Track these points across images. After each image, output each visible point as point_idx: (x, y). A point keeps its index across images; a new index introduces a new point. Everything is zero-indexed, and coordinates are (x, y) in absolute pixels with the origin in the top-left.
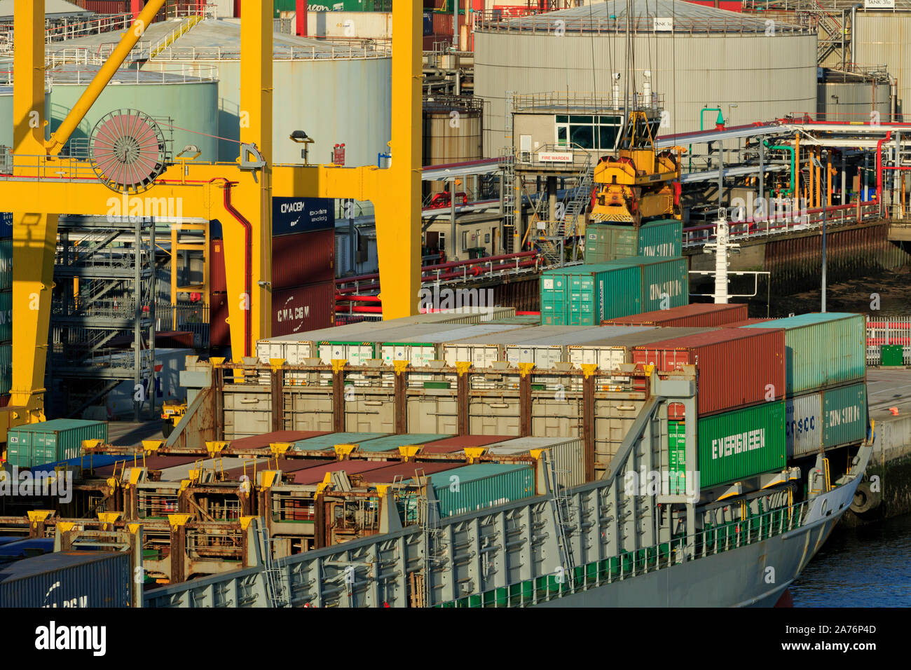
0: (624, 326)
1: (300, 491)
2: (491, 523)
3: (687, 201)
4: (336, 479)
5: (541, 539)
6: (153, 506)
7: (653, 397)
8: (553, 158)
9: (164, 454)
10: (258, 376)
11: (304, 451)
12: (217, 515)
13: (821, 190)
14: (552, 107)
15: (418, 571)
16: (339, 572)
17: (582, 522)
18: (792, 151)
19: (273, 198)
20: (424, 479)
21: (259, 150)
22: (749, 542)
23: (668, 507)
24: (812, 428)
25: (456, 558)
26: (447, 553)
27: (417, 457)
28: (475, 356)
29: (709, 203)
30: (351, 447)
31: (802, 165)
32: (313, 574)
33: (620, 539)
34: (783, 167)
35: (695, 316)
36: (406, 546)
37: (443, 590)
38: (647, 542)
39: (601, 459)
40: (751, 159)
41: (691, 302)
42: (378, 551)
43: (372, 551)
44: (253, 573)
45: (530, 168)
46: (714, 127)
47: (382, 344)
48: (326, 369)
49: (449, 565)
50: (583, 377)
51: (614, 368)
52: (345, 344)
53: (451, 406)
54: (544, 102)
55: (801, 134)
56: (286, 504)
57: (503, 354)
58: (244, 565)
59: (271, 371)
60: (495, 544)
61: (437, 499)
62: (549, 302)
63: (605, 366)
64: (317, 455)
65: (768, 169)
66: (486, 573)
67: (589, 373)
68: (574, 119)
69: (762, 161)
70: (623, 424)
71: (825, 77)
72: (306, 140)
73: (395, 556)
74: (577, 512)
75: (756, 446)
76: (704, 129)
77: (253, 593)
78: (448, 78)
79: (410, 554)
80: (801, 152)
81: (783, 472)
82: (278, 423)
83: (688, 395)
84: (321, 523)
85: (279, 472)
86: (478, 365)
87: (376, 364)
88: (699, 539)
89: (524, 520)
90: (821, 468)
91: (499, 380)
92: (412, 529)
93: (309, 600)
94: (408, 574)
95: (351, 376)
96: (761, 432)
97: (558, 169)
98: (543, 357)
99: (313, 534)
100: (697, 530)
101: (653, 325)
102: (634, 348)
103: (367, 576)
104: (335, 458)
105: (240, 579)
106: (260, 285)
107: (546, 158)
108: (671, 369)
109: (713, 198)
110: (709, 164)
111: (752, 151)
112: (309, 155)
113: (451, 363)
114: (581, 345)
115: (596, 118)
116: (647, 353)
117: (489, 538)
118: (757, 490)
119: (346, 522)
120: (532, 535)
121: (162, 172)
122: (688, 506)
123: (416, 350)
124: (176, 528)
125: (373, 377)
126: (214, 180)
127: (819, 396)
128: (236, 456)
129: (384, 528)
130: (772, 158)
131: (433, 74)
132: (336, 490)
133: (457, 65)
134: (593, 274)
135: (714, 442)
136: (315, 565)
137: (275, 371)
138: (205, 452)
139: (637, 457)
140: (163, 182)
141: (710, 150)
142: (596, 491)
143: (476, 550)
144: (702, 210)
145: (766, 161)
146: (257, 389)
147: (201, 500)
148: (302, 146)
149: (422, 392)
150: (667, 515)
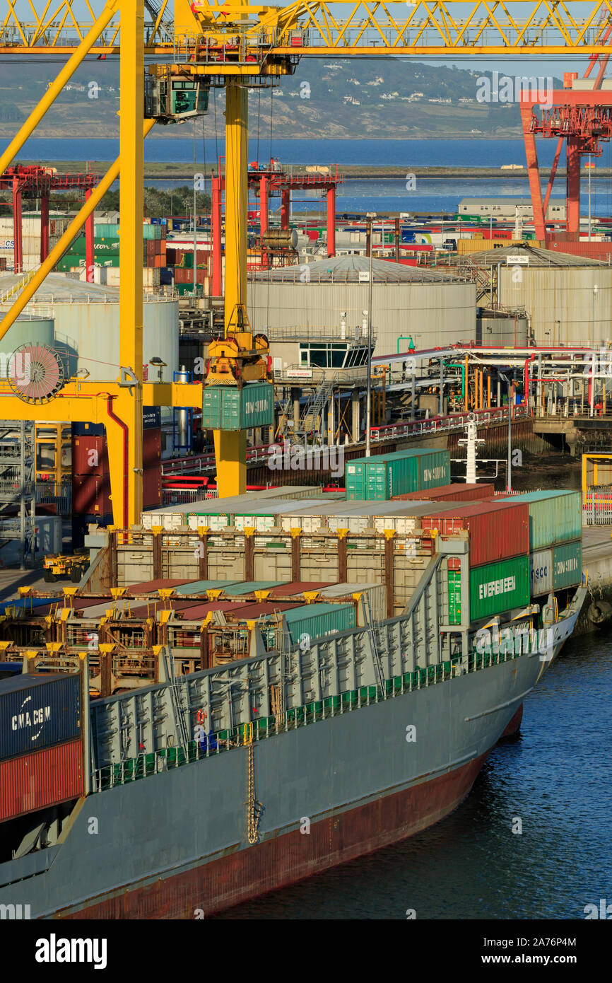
0: (408, 501)
1: (189, 625)
2: (327, 648)
3: (389, 405)
4: (215, 617)
5: (361, 659)
6: (77, 637)
7: (438, 554)
8: (298, 374)
9: (79, 597)
10: (143, 539)
11: (183, 595)
12: (126, 643)
13: (483, 396)
14: (296, 337)
15: (277, 684)
16: (222, 685)
17: (389, 646)
18: (463, 368)
19: (144, 407)
20: (280, 616)
21: (134, 371)
22: (505, 660)
23: (448, 634)
24: (546, 575)
25: (303, 674)
26: (297, 670)
27: (268, 599)
28: (304, 524)
29: (404, 406)
30: (219, 592)
31: (469, 378)
32: (204, 688)
33: (416, 658)
34: (456, 380)
35: (457, 493)
36: (268, 666)
37: (293, 698)
38: (434, 661)
39: (398, 599)
40: (432, 374)
41: (452, 483)
42: (249, 670)
43: (245, 669)
44: (163, 687)
45: (280, 382)
46: (407, 351)
47: (235, 515)
48: (194, 533)
49: (298, 679)
50: (385, 539)
51: (407, 532)
52: (208, 515)
53: (287, 561)
54: (289, 334)
55: (469, 356)
56: (177, 635)
57: (325, 523)
58: (156, 681)
59: (152, 535)
60: (329, 663)
61: (289, 631)
62: (352, 483)
63: (401, 531)
64: (194, 597)
65: (446, 381)
66: (323, 685)
67: (389, 536)
68: (313, 346)
69: (442, 375)
70: (414, 573)
71: (481, 314)
72: (162, 364)
73: (261, 674)
74: (386, 639)
75: (510, 589)
76: (400, 353)
77: (162, 703)
78: (204, 315)
79: (271, 672)
80: (469, 369)
81: (528, 608)
82: (158, 573)
83: (463, 552)
84: (206, 648)
85: (173, 612)
86: (307, 530)
87: (231, 530)
88: (470, 658)
89: (349, 646)
90: (552, 605)
91: (322, 541)
92: (273, 653)
93: (201, 707)
94: (270, 686)
95: (212, 539)
96: (512, 578)
97: (301, 382)
98: (355, 524)
99: (199, 657)
100: (470, 652)
101: (429, 500)
102: (422, 518)
103: (241, 688)
104: (207, 600)
105: (154, 692)
106: (135, 472)
107: (293, 374)
108: (450, 533)
109: (407, 402)
110: (403, 378)
111: (434, 368)
112: (163, 375)
113: (287, 529)
114: (383, 515)
115: (329, 345)
116: (432, 521)
117: (325, 659)
118: (509, 621)
119: (224, 649)
120: (355, 656)
121: (61, 389)
122: (463, 634)
123: (260, 519)
124: (105, 654)
125: (229, 539)
126: (99, 394)
127: (550, 552)
128: (133, 599)
129: (253, 653)
130: (447, 373)
131: (193, 313)
132: (216, 624)
133: (210, 306)
134: (385, 462)
135: (481, 586)
136: (205, 681)
137: (156, 535)
138: (110, 596)
139: (427, 597)
140: (61, 396)
141: (404, 368)
142: (399, 623)
143: (316, 667)
144: (400, 411)
145: (444, 375)
146: (142, 548)
147: (115, 632)
148: (158, 369)
149: (265, 550)
150: (447, 640)
